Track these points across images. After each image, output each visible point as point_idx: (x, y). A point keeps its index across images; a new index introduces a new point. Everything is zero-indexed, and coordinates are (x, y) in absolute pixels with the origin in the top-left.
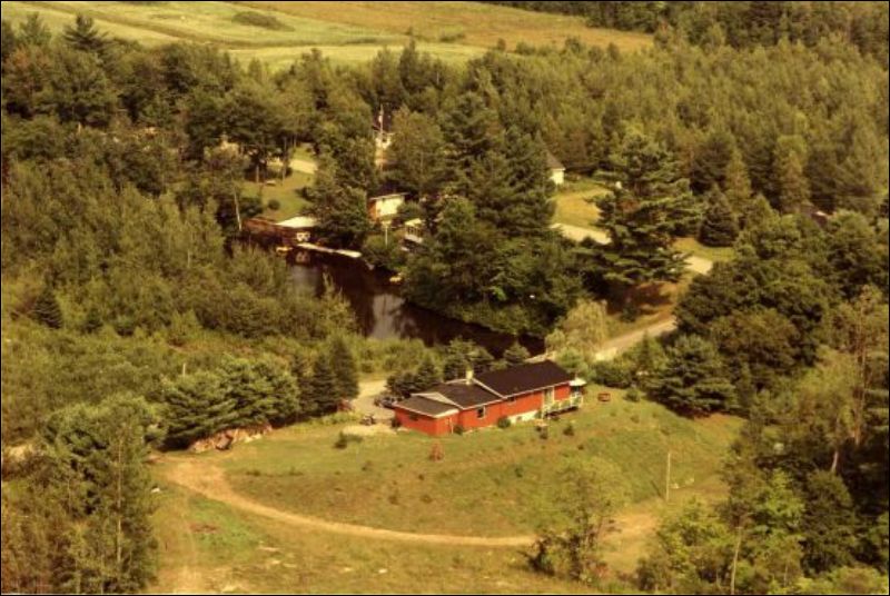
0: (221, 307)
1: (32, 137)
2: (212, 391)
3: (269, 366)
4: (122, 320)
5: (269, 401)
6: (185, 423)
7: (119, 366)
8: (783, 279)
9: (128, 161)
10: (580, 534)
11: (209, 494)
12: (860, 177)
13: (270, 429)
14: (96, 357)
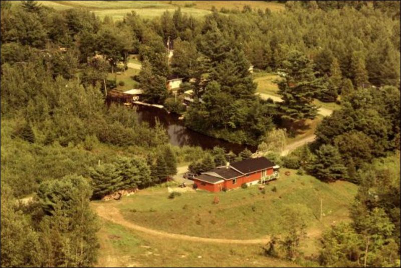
0: (108, 132)
1: (8, 52)
2: (113, 173)
3: (137, 161)
4: (62, 138)
5: (138, 177)
6: (100, 188)
7: (65, 161)
8: (366, 118)
9: (54, 63)
10: (292, 239)
11: (113, 220)
12: (393, 70)
13: (138, 190)
14: (53, 156)
